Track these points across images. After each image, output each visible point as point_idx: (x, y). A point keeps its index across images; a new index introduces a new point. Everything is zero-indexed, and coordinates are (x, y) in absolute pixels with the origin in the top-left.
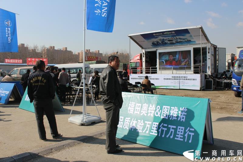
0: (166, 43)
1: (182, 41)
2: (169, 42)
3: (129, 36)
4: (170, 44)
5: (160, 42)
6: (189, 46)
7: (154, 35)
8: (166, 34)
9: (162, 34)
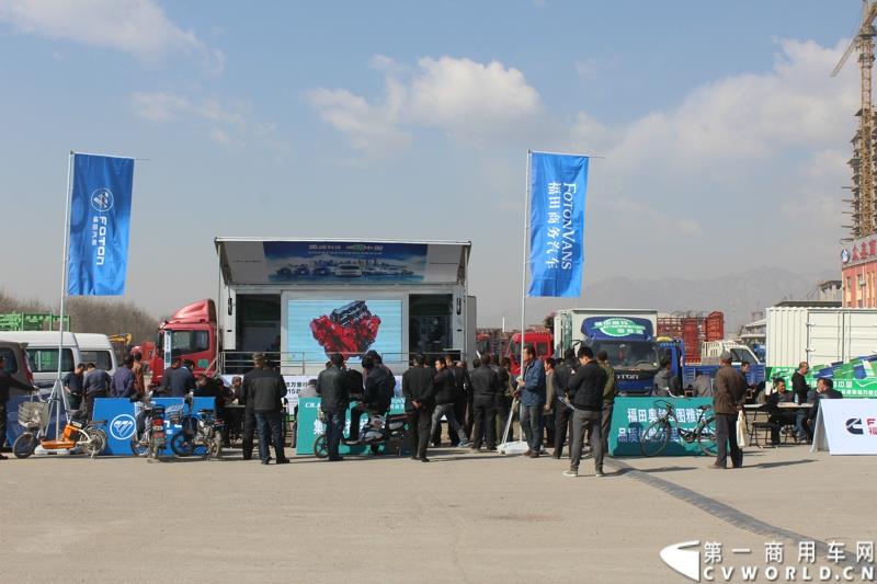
0: (328, 274)
1: (384, 271)
2: (339, 272)
3: (217, 243)
4: (342, 276)
5: (311, 269)
6: (397, 286)
7: (311, 247)
8: (351, 251)
9: (339, 247)
